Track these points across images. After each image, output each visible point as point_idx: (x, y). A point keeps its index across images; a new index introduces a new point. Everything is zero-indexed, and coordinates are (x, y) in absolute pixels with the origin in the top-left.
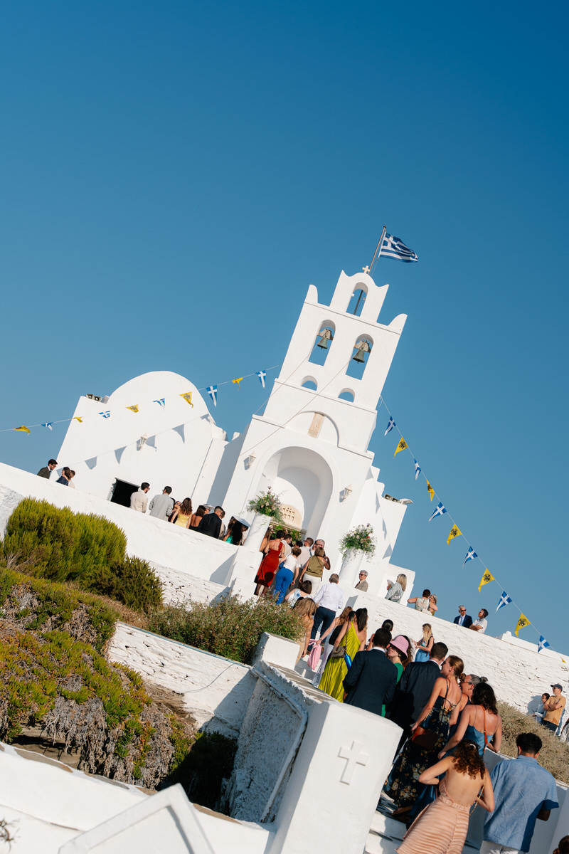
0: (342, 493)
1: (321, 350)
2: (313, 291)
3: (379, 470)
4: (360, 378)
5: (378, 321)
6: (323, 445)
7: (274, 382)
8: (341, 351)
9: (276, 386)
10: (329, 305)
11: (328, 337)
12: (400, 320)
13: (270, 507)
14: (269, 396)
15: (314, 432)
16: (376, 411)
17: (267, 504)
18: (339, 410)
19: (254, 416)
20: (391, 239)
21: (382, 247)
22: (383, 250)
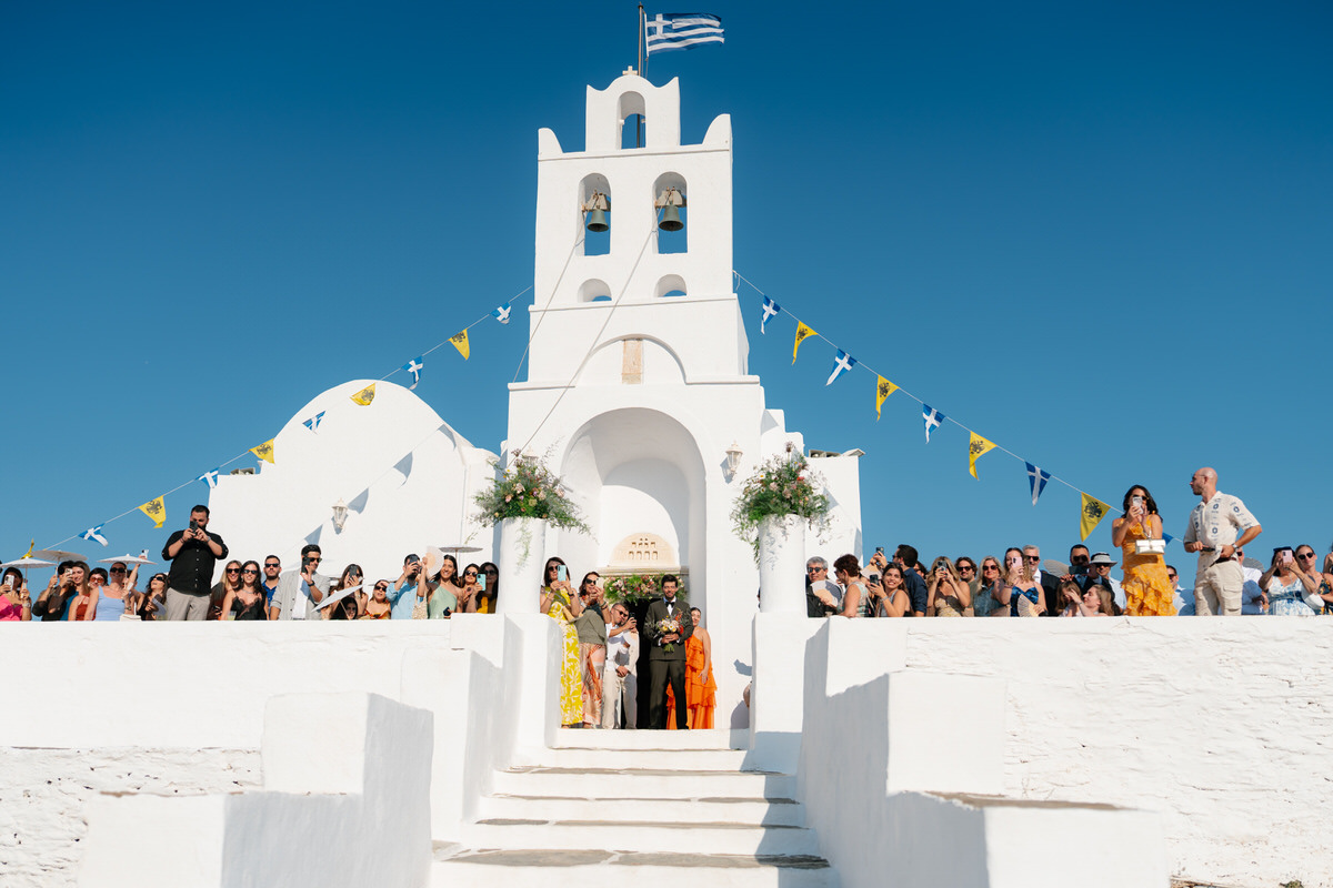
0: (725, 465)
1: (597, 232)
2: (547, 139)
3: (781, 412)
4: (684, 250)
5: (683, 142)
6: (658, 391)
7: (529, 313)
8: (634, 220)
9: (534, 319)
10: (584, 150)
11: (604, 206)
12: (721, 129)
13: (528, 492)
14: (527, 341)
15: (632, 375)
16: (736, 295)
17: (519, 488)
18: (665, 319)
19: (511, 386)
20: (659, 18)
21: (648, 39)
22: (651, 43)
